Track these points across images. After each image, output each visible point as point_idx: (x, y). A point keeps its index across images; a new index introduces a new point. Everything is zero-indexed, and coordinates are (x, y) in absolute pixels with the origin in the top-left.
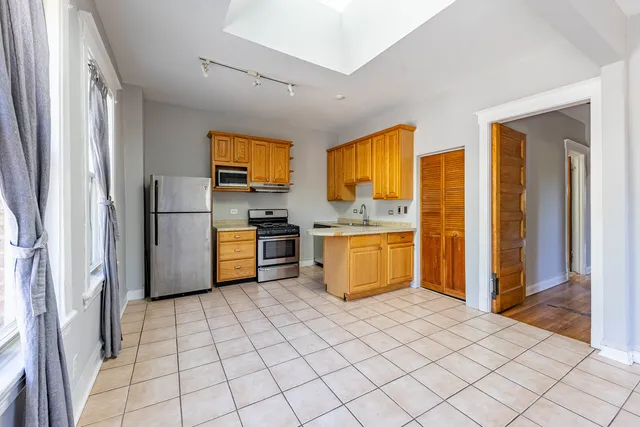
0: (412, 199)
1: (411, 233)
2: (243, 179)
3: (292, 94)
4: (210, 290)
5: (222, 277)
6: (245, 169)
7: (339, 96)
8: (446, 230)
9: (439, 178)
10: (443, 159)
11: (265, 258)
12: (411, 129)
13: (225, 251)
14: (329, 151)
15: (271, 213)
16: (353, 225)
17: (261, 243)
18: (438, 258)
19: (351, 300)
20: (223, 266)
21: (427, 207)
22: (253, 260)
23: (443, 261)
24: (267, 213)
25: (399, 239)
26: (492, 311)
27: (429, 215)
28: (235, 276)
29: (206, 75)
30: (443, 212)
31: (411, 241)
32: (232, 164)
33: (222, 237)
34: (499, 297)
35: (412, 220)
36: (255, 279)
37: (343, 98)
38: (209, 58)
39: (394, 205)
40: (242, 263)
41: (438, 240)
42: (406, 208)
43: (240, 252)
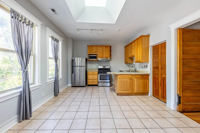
0: (149, 62)
1: (148, 75)
2: (95, 57)
3: (101, 33)
4: (85, 86)
5: (89, 83)
6: (96, 55)
7: (118, 30)
8: (161, 74)
9: (158, 54)
10: (160, 46)
11: (100, 80)
12: (148, 36)
13: (90, 77)
14: (125, 47)
15: (105, 67)
16: (131, 71)
17: (99, 75)
18: (158, 86)
19: (119, 95)
20: (89, 81)
21: (154, 65)
22: (97, 80)
23: (160, 87)
24: (103, 67)
25: (140, 77)
26: (177, 111)
27: (155, 68)
28: (92, 84)
29: (78, 33)
30: (160, 67)
31: (148, 78)
32: (93, 54)
33: (88, 73)
34: (181, 105)
35: (149, 70)
36: (97, 85)
37: (120, 30)
38: (79, 28)
39: (144, 65)
40: (94, 80)
41: (158, 78)
42: (147, 66)
43: (94, 77)
